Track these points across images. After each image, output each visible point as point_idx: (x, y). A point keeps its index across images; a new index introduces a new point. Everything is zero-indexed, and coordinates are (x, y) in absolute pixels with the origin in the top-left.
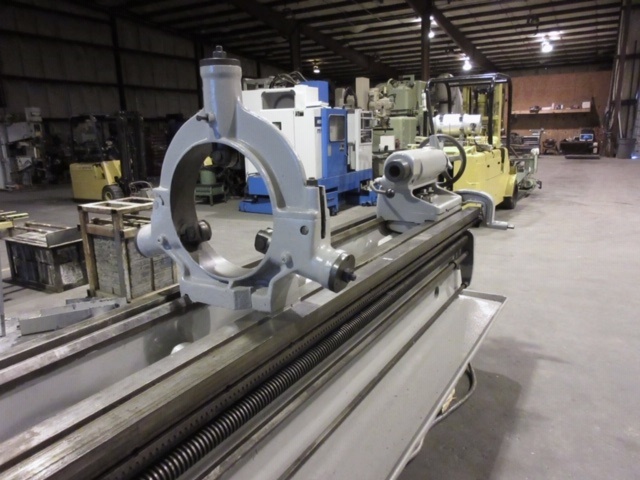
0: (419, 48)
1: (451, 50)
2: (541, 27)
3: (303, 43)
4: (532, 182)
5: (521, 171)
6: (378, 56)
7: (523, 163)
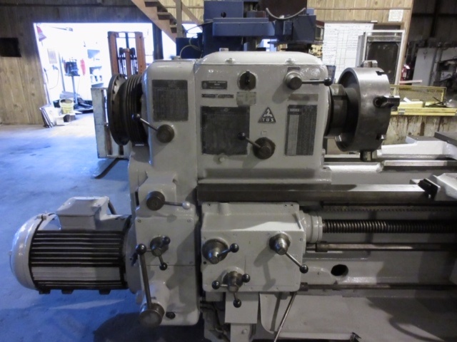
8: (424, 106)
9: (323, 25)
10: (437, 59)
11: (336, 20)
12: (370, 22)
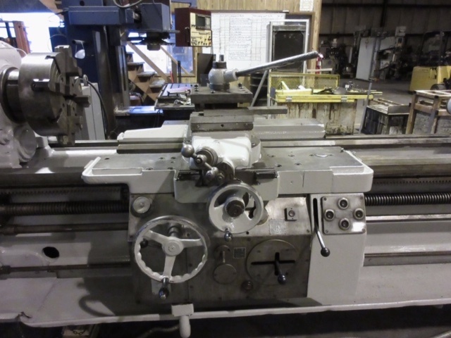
8: (312, 93)
9: (210, 15)
10: (377, 49)
11: (248, 9)
12: (281, 12)
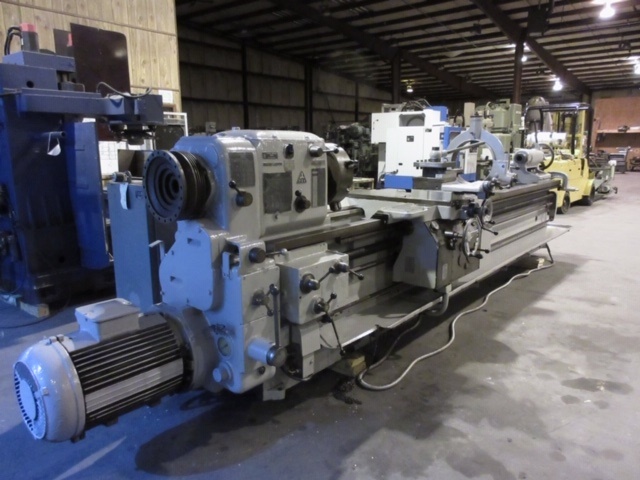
0: (513, 70)
1: (542, 71)
2: (633, 51)
3: (403, 65)
4: (609, 188)
5: (600, 178)
6: (470, 78)
7: (601, 172)
